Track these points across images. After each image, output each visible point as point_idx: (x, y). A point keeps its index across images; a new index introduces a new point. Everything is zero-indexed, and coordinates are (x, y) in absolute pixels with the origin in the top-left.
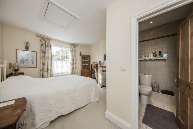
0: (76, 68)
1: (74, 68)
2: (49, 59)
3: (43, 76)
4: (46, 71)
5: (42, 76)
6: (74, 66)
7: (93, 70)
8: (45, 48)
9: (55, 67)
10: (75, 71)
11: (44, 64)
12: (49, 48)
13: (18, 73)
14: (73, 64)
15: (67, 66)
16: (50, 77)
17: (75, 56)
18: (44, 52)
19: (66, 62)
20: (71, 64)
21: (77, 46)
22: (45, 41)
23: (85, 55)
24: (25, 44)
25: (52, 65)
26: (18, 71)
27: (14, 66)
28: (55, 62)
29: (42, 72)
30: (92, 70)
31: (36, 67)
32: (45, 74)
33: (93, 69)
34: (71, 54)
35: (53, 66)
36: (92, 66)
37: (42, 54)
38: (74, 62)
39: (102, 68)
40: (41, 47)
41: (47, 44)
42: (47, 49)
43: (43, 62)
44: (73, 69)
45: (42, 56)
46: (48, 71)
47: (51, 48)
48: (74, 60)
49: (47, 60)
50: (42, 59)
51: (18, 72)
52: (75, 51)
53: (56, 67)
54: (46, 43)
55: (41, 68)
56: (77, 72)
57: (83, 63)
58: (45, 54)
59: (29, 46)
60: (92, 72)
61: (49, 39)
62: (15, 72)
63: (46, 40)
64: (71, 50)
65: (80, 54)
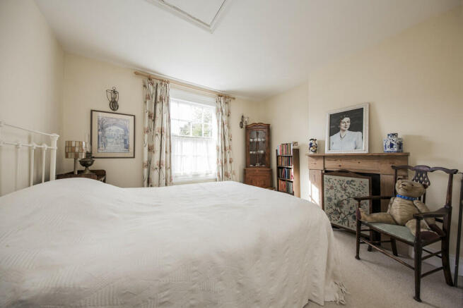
0: (230, 162)
1: (226, 162)
2: (164, 136)
3: (149, 183)
4: (158, 167)
5: (146, 182)
6: (225, 154)
7: (282, 168)
8: (155, 105)
9: (179, 157)
10: (229, 172)
11: (151, 149)
12: (164, 104)
13: (92, 171)
14: (225, 149)
15: (208, 157)
16: (166, 185)
17: (229, 127)
18: (152, 117)
19: (204, 144)
20: (218, 150)
21: (234, 98)
22: (155, 86)
23: (255, 125)
24: (109, 94)
25: (170, 152)
26: (90, 165)
27: (77, 150)
28: (179, 143)
29: (146, 170)
30: (279, 168)
31: (134, 157)
32: (155, 175)
33: (283, 165)
34: (218, 121)
35: (172, 154)
36: (278, 157)
37: (147, 122)
38: (227, 145)
39: (320, 162)
40: (146, 102)
41: (159, 94)
42: (159, 106)
43: (151, 144)
44: (224, 163)
45: (147, 126)
46: (160, 168)
47: (168, 105)
48: (227, 137)
49: (160, 137)
50: (146, 135)
51: (90, 168)
52: (229, 112)
53: (182, 156)
54: (156, 92)
55: (146, 159)
56: (234, 174)
57: (249, 146)
58: (154, 120)
59: (116, 100)
60: (278, 176)
61: (165, 82)
62: (83, 168)
63: (157, 85)
64: (219, 111)
65: (241, 123)
